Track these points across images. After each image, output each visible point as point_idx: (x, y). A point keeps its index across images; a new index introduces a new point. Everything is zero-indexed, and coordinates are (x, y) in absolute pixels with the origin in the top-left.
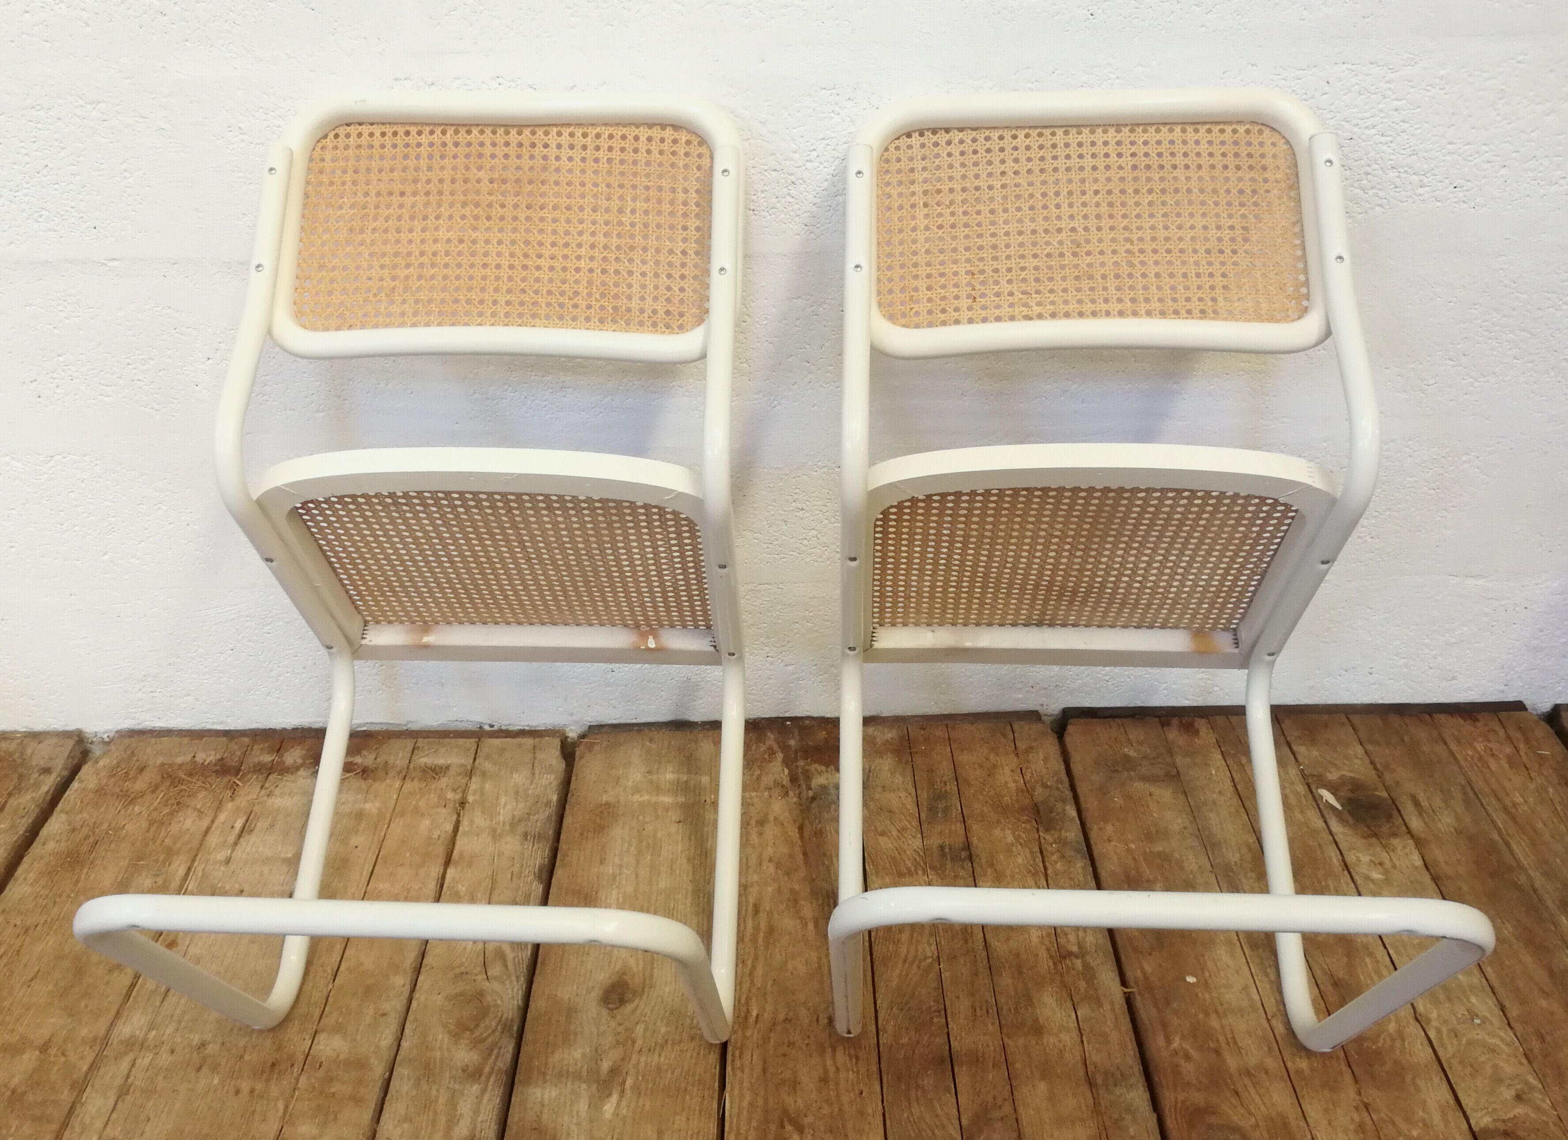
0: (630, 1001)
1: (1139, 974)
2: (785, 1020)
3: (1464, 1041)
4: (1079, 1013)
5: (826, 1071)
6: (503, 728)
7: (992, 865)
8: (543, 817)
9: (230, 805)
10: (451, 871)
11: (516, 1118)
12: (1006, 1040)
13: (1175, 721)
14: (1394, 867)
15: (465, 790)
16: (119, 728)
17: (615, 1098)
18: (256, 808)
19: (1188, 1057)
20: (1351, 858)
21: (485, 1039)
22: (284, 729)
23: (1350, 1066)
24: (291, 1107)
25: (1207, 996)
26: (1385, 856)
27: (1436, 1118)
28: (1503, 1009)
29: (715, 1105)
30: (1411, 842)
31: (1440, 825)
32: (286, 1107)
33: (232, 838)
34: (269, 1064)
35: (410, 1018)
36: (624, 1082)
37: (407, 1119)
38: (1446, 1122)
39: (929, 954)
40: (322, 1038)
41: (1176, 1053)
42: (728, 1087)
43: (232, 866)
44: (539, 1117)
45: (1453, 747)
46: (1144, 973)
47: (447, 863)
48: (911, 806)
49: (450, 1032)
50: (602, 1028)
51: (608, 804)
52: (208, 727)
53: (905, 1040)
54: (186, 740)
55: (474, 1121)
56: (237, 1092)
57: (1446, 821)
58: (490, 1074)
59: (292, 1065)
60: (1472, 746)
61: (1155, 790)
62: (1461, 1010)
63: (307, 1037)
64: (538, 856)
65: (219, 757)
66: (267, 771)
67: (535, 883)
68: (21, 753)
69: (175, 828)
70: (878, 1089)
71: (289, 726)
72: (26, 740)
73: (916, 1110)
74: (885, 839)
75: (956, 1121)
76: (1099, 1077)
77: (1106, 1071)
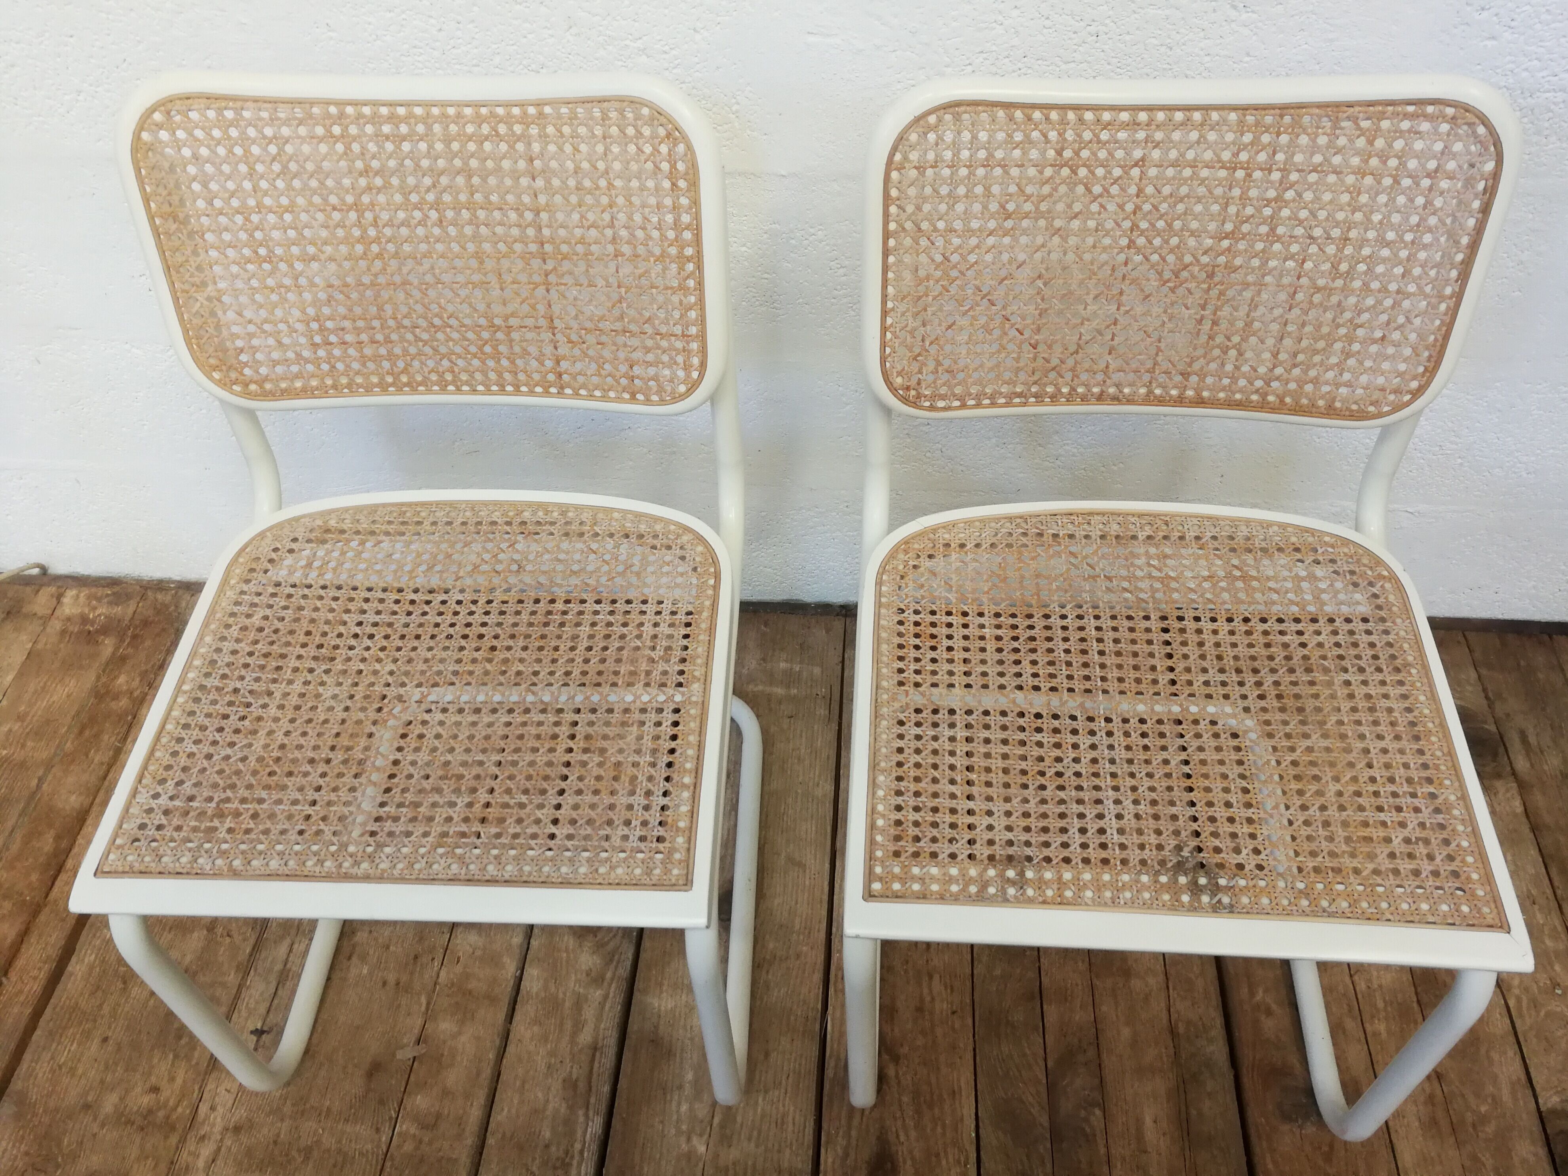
3: (1542, 1014)
5: (922, 1000)
11: (635, 1028)
12: (1095, 981)
19: (1269, 1013)
21: (608, 943)
24: (433, 1003)
27: (1506, 1095)
29: (818, 1027)
30: (1515, 785)
31: (1546, 768)
32: (428, 1004)
34: (412, 956)
37: (536, 1021)
38: (1515, 1099)
40: (459, 931)
41: (1258, 1007)
42: (830, 1008)
44: (656, 1027)
49: (575, 933)
53: (998, 972)
55: (596, 1028)
56: (385, 984)
57: (1552, 763)
58: (612, 979)
59: (433, 959)
62: (1544, 979)
73: (1005, 1048)
75: (1042, 1064)
76: (1181, 1029)
77: (1189, 1023)
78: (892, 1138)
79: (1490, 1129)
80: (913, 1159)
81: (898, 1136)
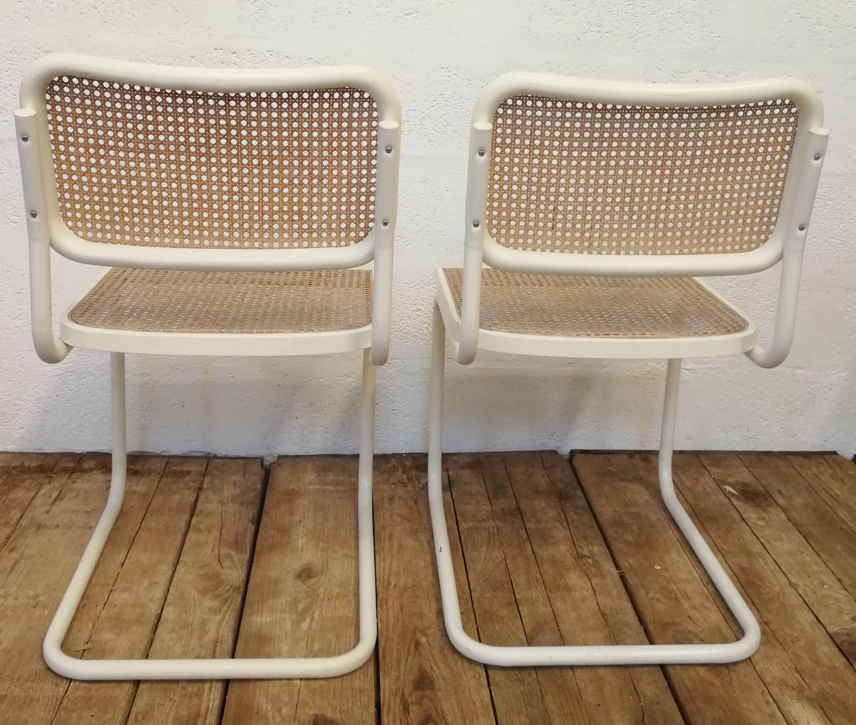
0: (314, 577)
1: (627, 564)
2: (413, 586)
3: (819, 595)
4: (592, 582)
7: (534, 517)
8: (253, 495)
9: (48, 486)
10: (194, 519)
11: (244, 632)
12: (549, 594)
13: (637, 456)
14: (771, 520)
15: (202, 482)
17: (308, 621)
18: (65, 488)
19: (659, 601)
20: (746, 516)
21: (222, 595)
22: (82, 453)
23: (754, 605)
24: (97, 626)
25: (667, 574)
26: (765, 515)
27: (808, 628)
28: (840, 581)
30: (779, 509)
31: (795, 503)
32: (94, 626)
33: (50, 501)
35: (173, 584)
36: (314, 613)
37: (174, 632)
38: (813, 630)
39: (499, 556)
40: (115, 594)
41: (652, 599)
42: (379, 616)
43: (50, 514)
44: (260, 630)
45: (799, 469)
46: (629, 563)
47: (192, 515)
48: (483, 491)
49: (199, 592)
50: (298, 590)
51: (293, 490)
52: (31, 451)
53: (487, 595)
55: (217, 633)
57: (798, 501)
58: (227, 611)
59: (97, 606)
60: (810, 470)
61: (629, 486)
62: (816, 582)
63: (106, 593)
64: (251, 512)
65: (39, 463)
66: (73, 471)
67: (250, 525)
69: (11, 496)
70: (473, 617)
71: (85, 452)
73: (497, 626)
74: (469, 506)
75: (522, 631)
76: (607, 612)
77: (611, 609)
78: (428, 669)
79: (802, 642)
80: (443, 678)
81: (432, 668)
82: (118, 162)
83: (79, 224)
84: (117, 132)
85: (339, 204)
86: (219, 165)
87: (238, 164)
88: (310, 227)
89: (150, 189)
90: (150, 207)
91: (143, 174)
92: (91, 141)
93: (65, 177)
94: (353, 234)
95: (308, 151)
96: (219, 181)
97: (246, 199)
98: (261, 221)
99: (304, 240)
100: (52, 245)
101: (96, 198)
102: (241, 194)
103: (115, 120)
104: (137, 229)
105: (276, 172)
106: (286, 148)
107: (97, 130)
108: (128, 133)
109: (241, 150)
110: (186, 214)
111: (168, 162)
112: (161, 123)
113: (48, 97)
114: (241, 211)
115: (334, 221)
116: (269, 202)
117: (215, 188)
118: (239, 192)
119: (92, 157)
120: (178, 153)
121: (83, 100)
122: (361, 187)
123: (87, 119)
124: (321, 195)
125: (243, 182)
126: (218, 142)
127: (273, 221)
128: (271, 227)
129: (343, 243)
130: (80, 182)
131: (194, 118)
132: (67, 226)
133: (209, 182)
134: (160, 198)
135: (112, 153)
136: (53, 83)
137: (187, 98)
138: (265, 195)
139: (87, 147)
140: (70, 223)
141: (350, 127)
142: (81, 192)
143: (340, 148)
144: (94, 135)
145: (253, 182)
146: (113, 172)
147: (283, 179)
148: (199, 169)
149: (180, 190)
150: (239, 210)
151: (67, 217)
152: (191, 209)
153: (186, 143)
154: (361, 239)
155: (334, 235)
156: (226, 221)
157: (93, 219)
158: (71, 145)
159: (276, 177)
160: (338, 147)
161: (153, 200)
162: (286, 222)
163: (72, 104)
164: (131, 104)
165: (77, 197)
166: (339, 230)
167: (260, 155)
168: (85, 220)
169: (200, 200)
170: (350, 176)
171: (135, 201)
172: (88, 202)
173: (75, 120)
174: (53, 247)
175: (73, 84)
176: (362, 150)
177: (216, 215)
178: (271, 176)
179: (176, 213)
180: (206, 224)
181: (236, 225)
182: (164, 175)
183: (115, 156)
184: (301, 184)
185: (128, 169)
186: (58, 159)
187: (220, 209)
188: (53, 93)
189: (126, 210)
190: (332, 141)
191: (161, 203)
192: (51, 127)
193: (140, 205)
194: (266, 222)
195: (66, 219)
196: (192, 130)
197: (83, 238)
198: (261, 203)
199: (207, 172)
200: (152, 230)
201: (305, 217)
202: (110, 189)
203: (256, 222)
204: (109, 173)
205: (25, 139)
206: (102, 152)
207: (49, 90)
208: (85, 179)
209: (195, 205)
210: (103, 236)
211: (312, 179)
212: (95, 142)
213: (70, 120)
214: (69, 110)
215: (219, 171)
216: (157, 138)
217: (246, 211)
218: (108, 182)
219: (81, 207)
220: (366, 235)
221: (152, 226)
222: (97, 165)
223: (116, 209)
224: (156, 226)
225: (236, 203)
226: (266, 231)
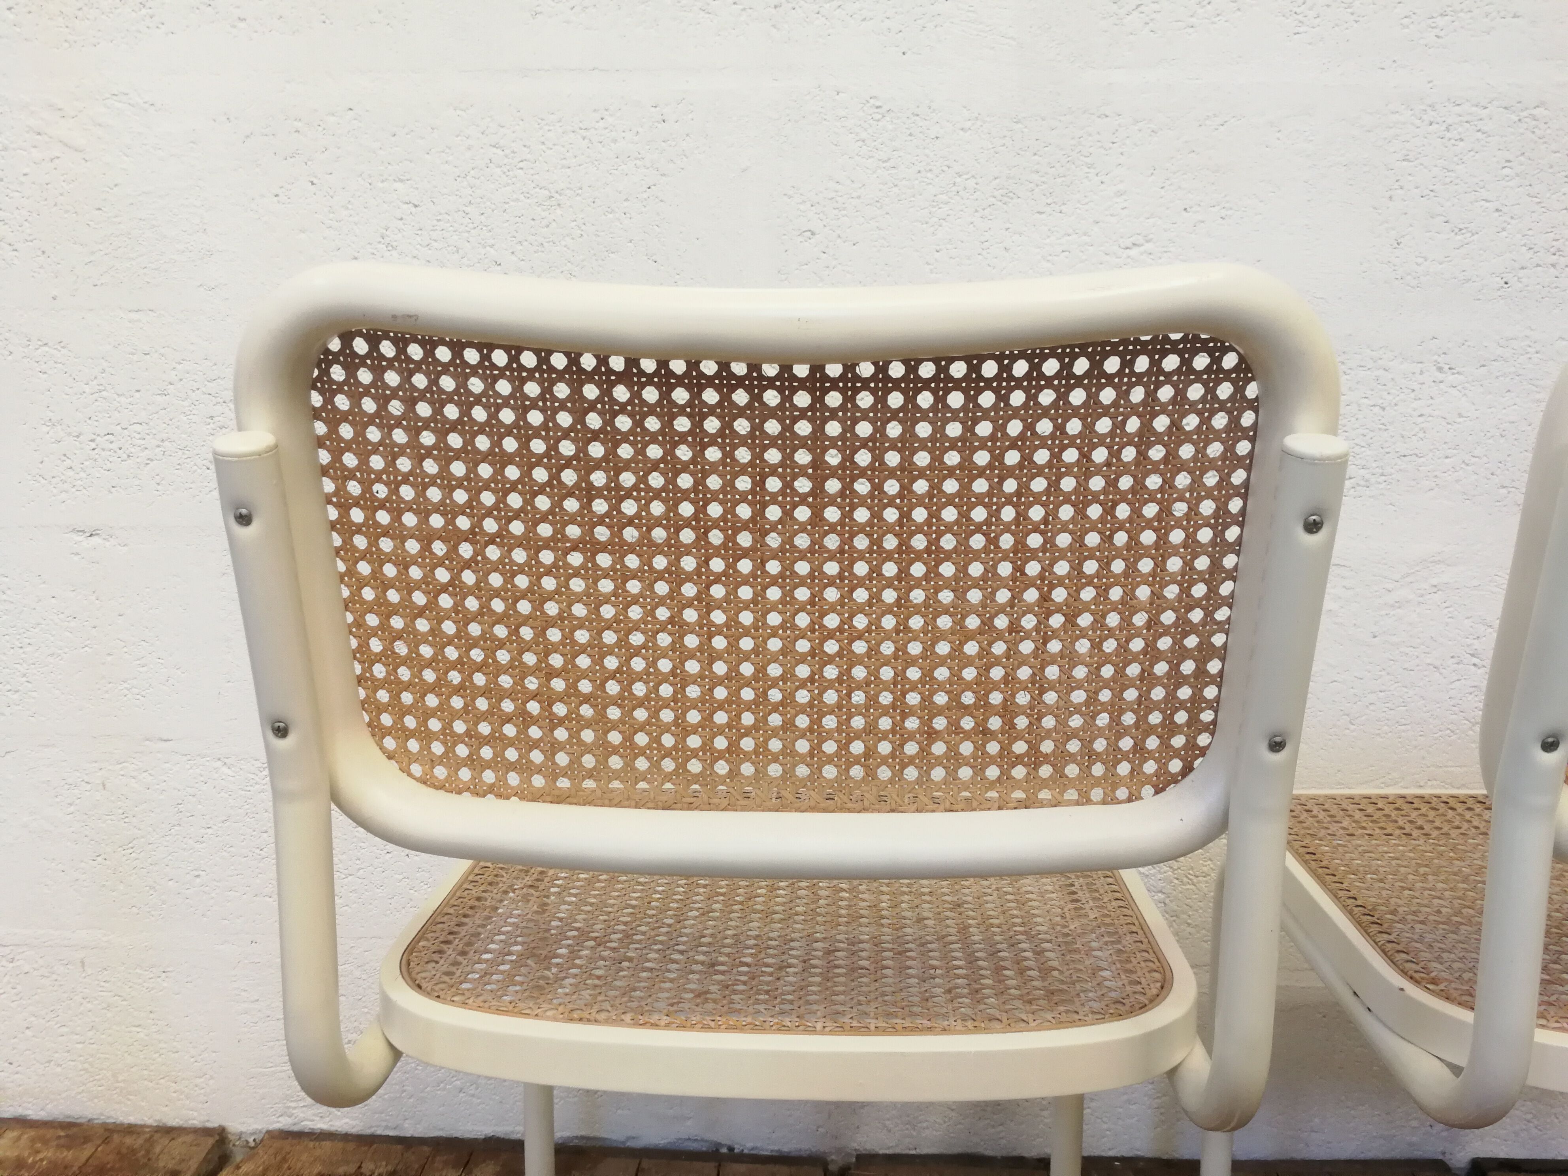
6: (746, 1151)
16: (271, 1128)
52: (379, 1132)
54: (351, 1146)
65: (390, 1168)
68: (148, 1152)
71: (479, 1135)
72: (157, 1136)
82: (510, 576)
83: (413, 745)
84: (506, 493)
85: (1120, 683)
86: (788, 580)
87: (840, 576)
88: (1034, 748)
89: (599, 651)
90: (598, 699)
91: (579, 610)
92: (437, 521)
93: (372, 620)
94: (1150, 767)
95: (1042, 533)
96: (788, 624)
97: (859, 673)
98: (899, 735)
99: (1016, 784)
100: (336, 797)
101: (455, 677)
102: (848, 659)
103: (500, 459)
104: (562, 759)
105: (946, 597)
106: (978, 529)
107: (452, 489)
108: (535, 494)
109: (851, 538)
110: (693, 717)
111: (648, 575)
112: (627, 466)
113: (316, 399)
114: (844, 709)
115: (1100, 732)
116: (922, 681)
117: (775, 644)
118: (839, 654)
119: (442, 565)
120: (676, 550)
121: (410, 403)
122: (1185, 635)
123: (422, 459)
124: (1069, 658)
125: (851, 626)
126: (788, 514)
127: (932, 735)
128: (925, 751)
129: (1122, 793)
130: (409, 634)
131: (722, 448)
132: (382, 748)
133: (759, 629)
134: (625, 675)
135: (493, 553)
136: (327, 359)
137: (701, 389)
138: (911, 662)
139: (427, 538)
140: (390, 743)
141: (1171, 459)
142: (415, 662)
143: (1136, 523)
144: (442, 502)
145: (879, 627)
146: (498, 605)
147: (964, 618)
148: (732, 592)
149: (679, 653)
150: (839, 706)
151: (381, 727)
152: (708, 706)
153: (698, 520)
154: (1174, 780)
155: (1098, 770)
156: (803, 736)
157: (447, 733)
158: (385, 534)
159: (946, 612)
160: (1130, 520)
161: (607, 680)
162: (968, 736)
163: (381, 418)
164: (543, 410)
165: (404, 673)
166: (1114, 756)
167: (904, 550)
168: (426, 736)
169: (733, 679)
170: (1157, 603)
171: (558, 684)
172: (432, 689)
173: (391, 462)
174: (340, 806)
175: (382, 357)
176: (1198, 528)
177: (775, 720)
178: (932, 610)
179: (667, 716)
180: (747, 744)
181: (830, 747)
182: (635, 613)
183: (501, 561)
184: (1014, 628)
185: (539, 598)
186: (351, 572)
187: (788, 700)
188: (329, 390)
189: (533, 707)
190: (1115, 504)
191: (627, 688)
192: (329, 486)
193: (571, 694)
194: (911, 737)
195: (377, 731)
196: (714, 482)
197: (423, 781)
198: (900, 684)
199: (755, 601)
200: (603, 761)
201: (1022, 722)
202: (490, 653)
203: (885, 738)
204: (485, 610)
205: (244, 520)
206: (466, 550)
207: (319, 378)
208: (422, 625)
209: (720, 693)
210: (473, 778)
211: (1049, 614)
212: (447, 523)
213: (377, 462)
214: (374, 434)
215: (788, 599)
216: (615, 507)
217: (857, 707)
218: (484, 632)
219: (416, 702)
220: (1187, 769)
221: (605, 750)
222: (455, 587)
223: (508, 706)
224: (615, 751)
225: (830, 685)
226: (911, 761)
